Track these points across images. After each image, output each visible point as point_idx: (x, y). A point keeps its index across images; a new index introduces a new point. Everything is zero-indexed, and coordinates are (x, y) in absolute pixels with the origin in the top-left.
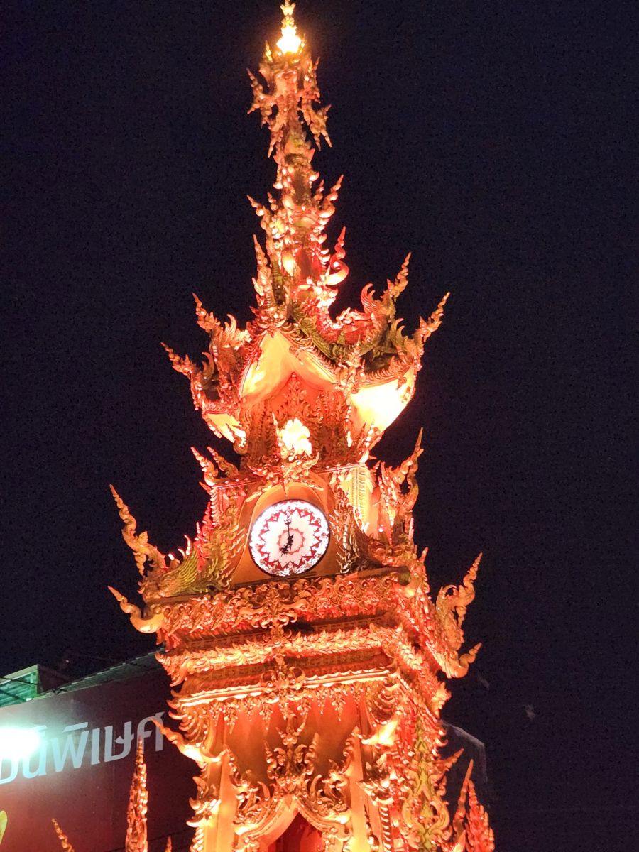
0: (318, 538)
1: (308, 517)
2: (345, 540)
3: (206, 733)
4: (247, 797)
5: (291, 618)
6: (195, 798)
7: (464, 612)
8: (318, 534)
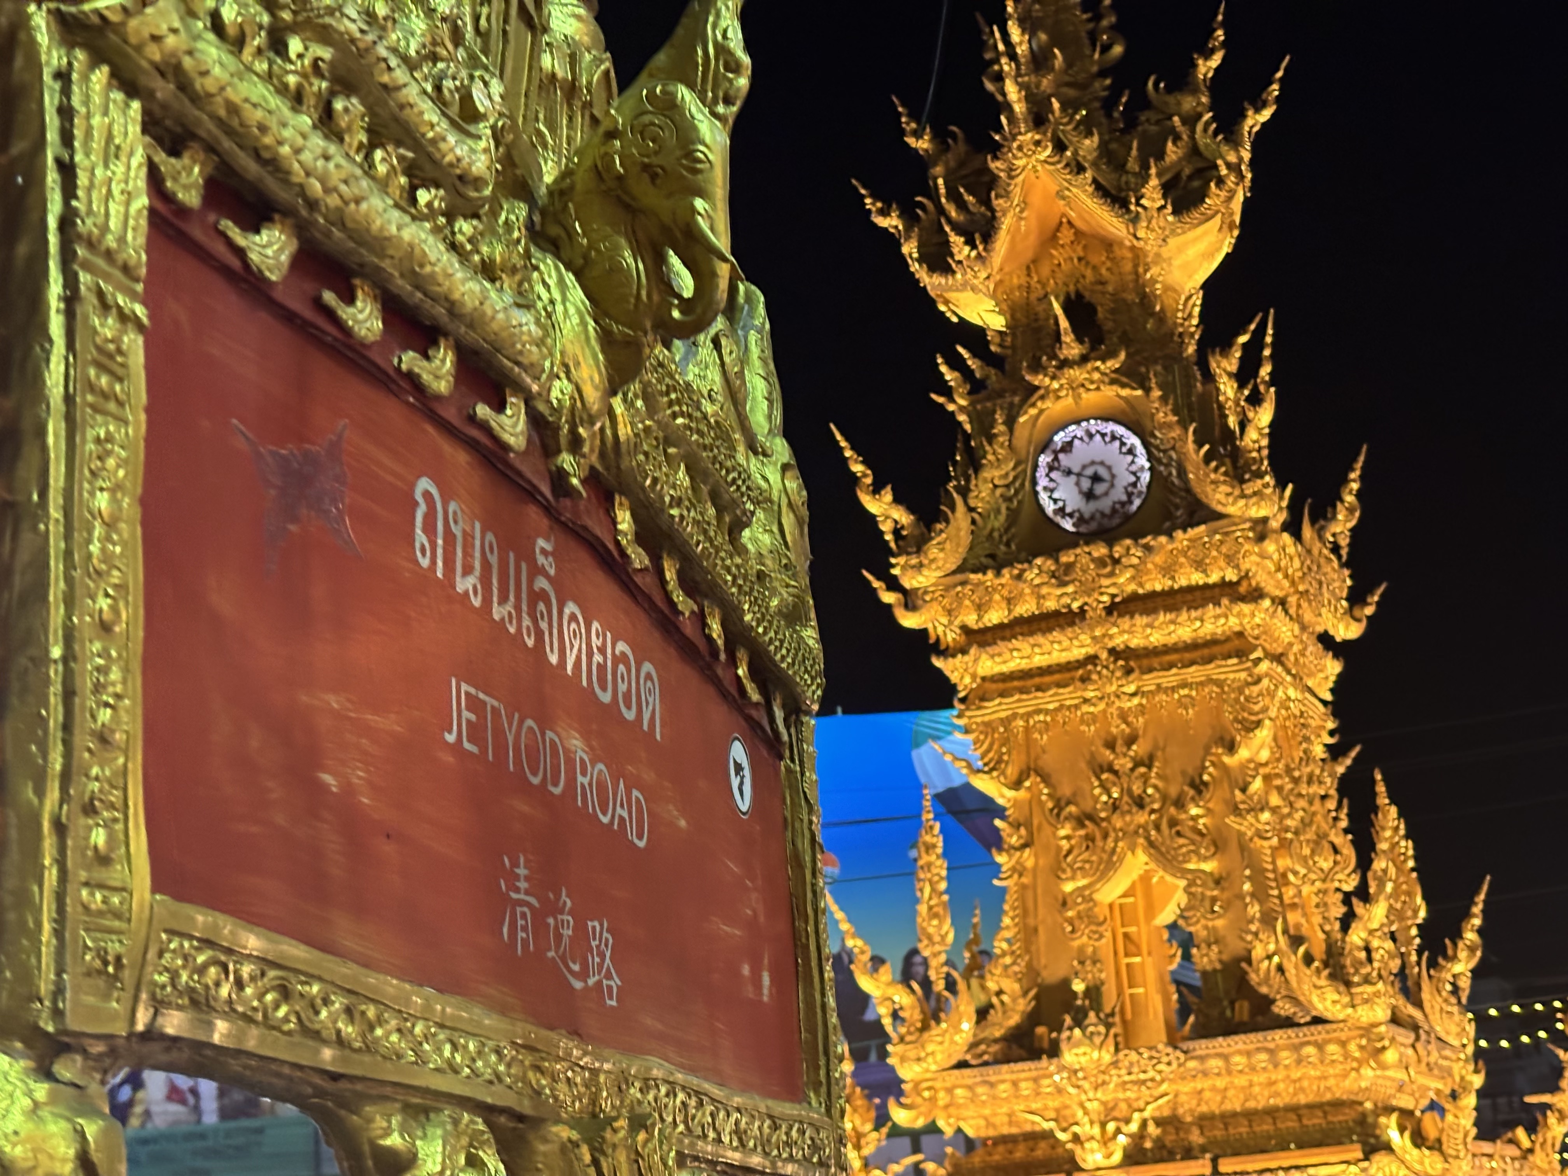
0: (1134, 473)
1: (1117, 444)
2: (1174, 472)
3: (1005, 758)
4: (1073, 842)
5: (1113, 596)
6: (1000, 849)
7: (1348, 540)
8: (1134, 468)
